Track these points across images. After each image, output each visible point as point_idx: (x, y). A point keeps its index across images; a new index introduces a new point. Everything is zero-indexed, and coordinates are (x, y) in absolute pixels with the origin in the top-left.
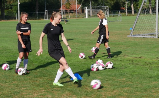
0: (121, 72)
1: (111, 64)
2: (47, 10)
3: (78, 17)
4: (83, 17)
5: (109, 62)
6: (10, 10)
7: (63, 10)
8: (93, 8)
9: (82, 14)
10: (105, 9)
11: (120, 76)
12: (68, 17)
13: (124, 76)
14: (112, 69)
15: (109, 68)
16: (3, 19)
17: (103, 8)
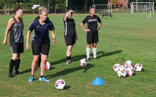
0: (150, 77)
1: (140, 66)
2: (95, 5)
3: (124, 12)
4: (129, 13)
5: (138, 64)
6: (62, 4)
7: (110, 5)
8: (139, 4)
9: (128, 9)
10: (150, 5)
11: (148, 82)
12: (115, 11)
13: (152, 81)
14: (141, 72)
15: (138, 71)
16: (54, 13)
17: (149, 3)
